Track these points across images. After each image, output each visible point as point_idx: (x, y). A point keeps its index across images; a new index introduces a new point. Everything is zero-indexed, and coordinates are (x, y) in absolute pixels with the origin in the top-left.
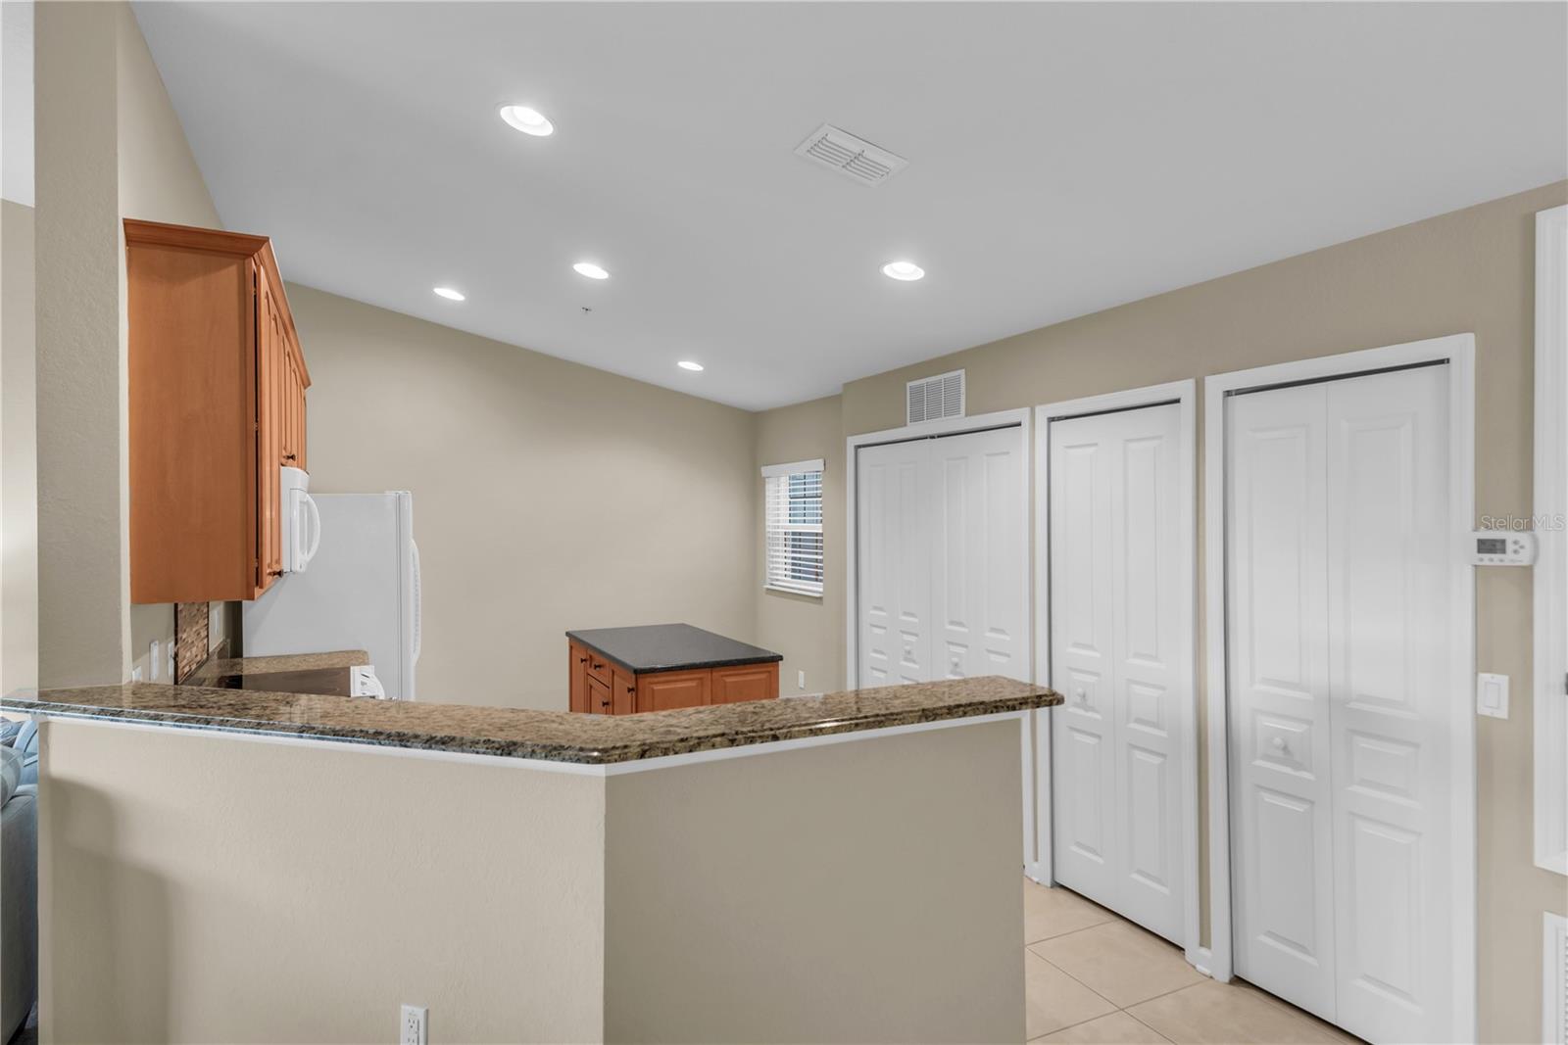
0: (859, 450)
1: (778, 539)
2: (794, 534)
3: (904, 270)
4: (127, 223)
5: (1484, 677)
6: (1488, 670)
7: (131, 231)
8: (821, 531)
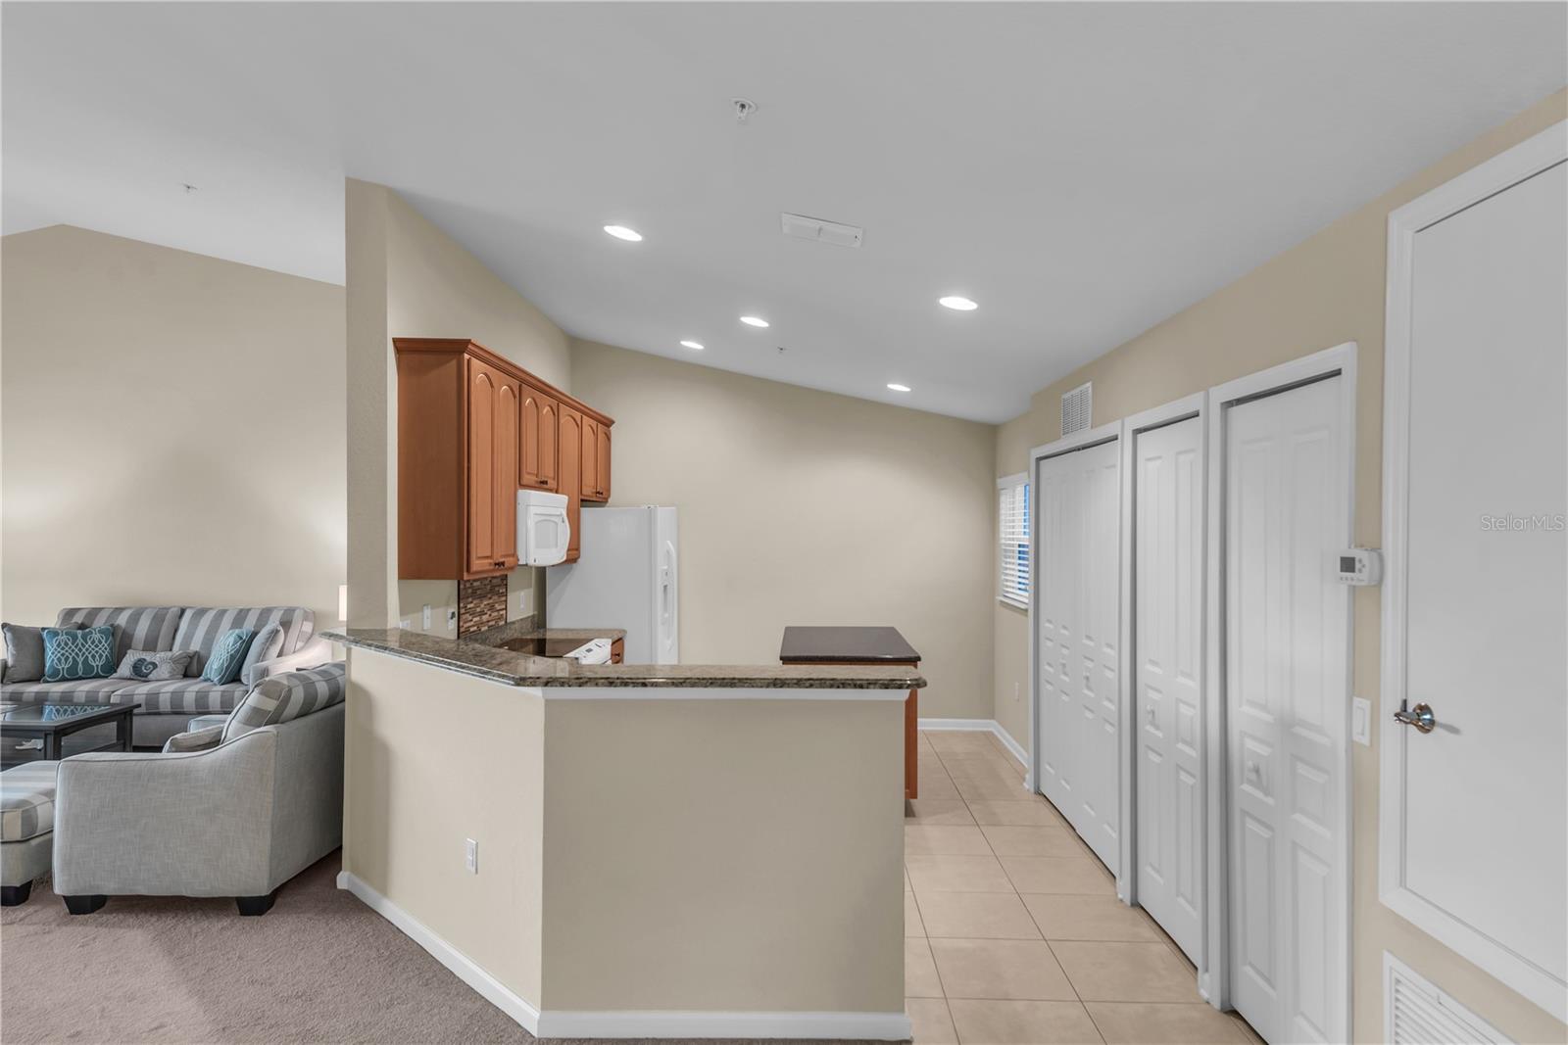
0: (1042, 462)
1: (1013, 551)
2: (1020, 546)
3: (958, 303)
4: (395, 341)
5: (1357, 700)
6: (1360, 696)
7: (398, 344)
8: (1026, 543)
